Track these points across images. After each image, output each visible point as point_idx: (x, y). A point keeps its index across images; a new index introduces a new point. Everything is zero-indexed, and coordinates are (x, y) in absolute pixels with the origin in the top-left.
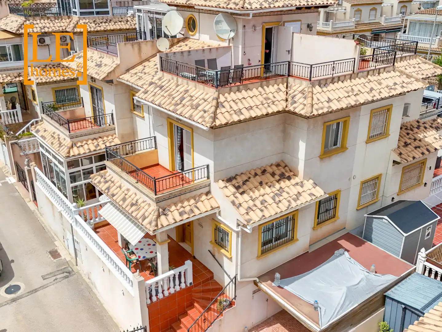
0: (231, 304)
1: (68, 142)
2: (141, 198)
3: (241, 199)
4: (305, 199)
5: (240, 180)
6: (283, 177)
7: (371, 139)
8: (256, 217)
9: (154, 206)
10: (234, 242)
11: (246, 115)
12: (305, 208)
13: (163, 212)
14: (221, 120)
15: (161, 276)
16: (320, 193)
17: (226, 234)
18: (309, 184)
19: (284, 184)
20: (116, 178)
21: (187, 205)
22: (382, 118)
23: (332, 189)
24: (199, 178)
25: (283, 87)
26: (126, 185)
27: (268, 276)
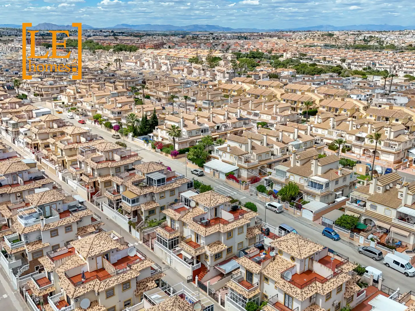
0: (209, 271)
1: (168, 235)
2: (191, 249)
3: (211, 249)
4: (223, 249)
5: (210, 245)
6: (219, 244)
7: (239, 234)
8: (213, 253)
9: (194, 251)
10: (209, 258)
11: (211, 233)
12: (224, 250)
13: (196, 252)
14: (207, 235)
15: (195, 265)
16: (226, 247)
17: (207, 256)
18: (224, 245)
19: (219, 246)
20: (184, 245)
21: (200, 251)
22: (241, 229)
23: (230, 246)
24: (202, 245)
25: (218, 225)
26: (187, 247)
27: (217, 265)
